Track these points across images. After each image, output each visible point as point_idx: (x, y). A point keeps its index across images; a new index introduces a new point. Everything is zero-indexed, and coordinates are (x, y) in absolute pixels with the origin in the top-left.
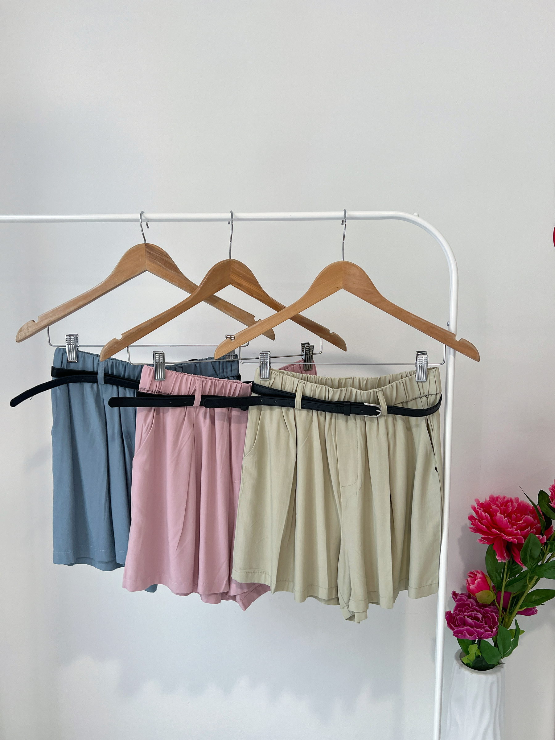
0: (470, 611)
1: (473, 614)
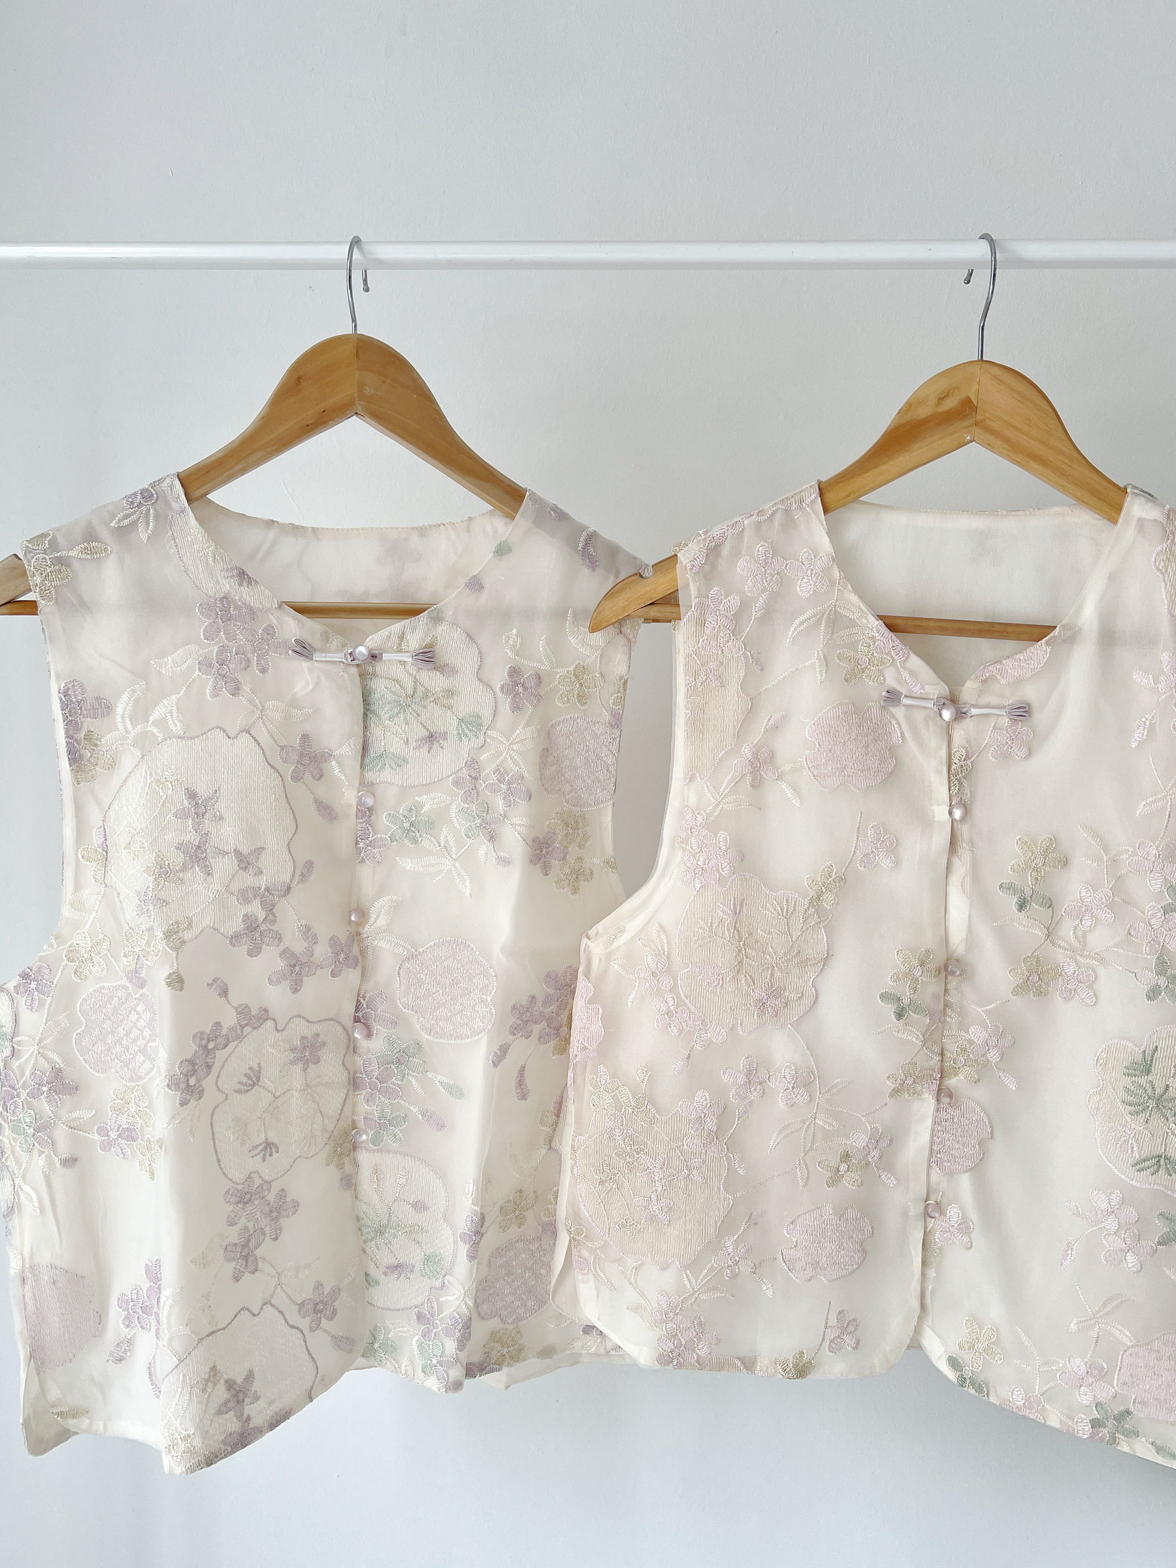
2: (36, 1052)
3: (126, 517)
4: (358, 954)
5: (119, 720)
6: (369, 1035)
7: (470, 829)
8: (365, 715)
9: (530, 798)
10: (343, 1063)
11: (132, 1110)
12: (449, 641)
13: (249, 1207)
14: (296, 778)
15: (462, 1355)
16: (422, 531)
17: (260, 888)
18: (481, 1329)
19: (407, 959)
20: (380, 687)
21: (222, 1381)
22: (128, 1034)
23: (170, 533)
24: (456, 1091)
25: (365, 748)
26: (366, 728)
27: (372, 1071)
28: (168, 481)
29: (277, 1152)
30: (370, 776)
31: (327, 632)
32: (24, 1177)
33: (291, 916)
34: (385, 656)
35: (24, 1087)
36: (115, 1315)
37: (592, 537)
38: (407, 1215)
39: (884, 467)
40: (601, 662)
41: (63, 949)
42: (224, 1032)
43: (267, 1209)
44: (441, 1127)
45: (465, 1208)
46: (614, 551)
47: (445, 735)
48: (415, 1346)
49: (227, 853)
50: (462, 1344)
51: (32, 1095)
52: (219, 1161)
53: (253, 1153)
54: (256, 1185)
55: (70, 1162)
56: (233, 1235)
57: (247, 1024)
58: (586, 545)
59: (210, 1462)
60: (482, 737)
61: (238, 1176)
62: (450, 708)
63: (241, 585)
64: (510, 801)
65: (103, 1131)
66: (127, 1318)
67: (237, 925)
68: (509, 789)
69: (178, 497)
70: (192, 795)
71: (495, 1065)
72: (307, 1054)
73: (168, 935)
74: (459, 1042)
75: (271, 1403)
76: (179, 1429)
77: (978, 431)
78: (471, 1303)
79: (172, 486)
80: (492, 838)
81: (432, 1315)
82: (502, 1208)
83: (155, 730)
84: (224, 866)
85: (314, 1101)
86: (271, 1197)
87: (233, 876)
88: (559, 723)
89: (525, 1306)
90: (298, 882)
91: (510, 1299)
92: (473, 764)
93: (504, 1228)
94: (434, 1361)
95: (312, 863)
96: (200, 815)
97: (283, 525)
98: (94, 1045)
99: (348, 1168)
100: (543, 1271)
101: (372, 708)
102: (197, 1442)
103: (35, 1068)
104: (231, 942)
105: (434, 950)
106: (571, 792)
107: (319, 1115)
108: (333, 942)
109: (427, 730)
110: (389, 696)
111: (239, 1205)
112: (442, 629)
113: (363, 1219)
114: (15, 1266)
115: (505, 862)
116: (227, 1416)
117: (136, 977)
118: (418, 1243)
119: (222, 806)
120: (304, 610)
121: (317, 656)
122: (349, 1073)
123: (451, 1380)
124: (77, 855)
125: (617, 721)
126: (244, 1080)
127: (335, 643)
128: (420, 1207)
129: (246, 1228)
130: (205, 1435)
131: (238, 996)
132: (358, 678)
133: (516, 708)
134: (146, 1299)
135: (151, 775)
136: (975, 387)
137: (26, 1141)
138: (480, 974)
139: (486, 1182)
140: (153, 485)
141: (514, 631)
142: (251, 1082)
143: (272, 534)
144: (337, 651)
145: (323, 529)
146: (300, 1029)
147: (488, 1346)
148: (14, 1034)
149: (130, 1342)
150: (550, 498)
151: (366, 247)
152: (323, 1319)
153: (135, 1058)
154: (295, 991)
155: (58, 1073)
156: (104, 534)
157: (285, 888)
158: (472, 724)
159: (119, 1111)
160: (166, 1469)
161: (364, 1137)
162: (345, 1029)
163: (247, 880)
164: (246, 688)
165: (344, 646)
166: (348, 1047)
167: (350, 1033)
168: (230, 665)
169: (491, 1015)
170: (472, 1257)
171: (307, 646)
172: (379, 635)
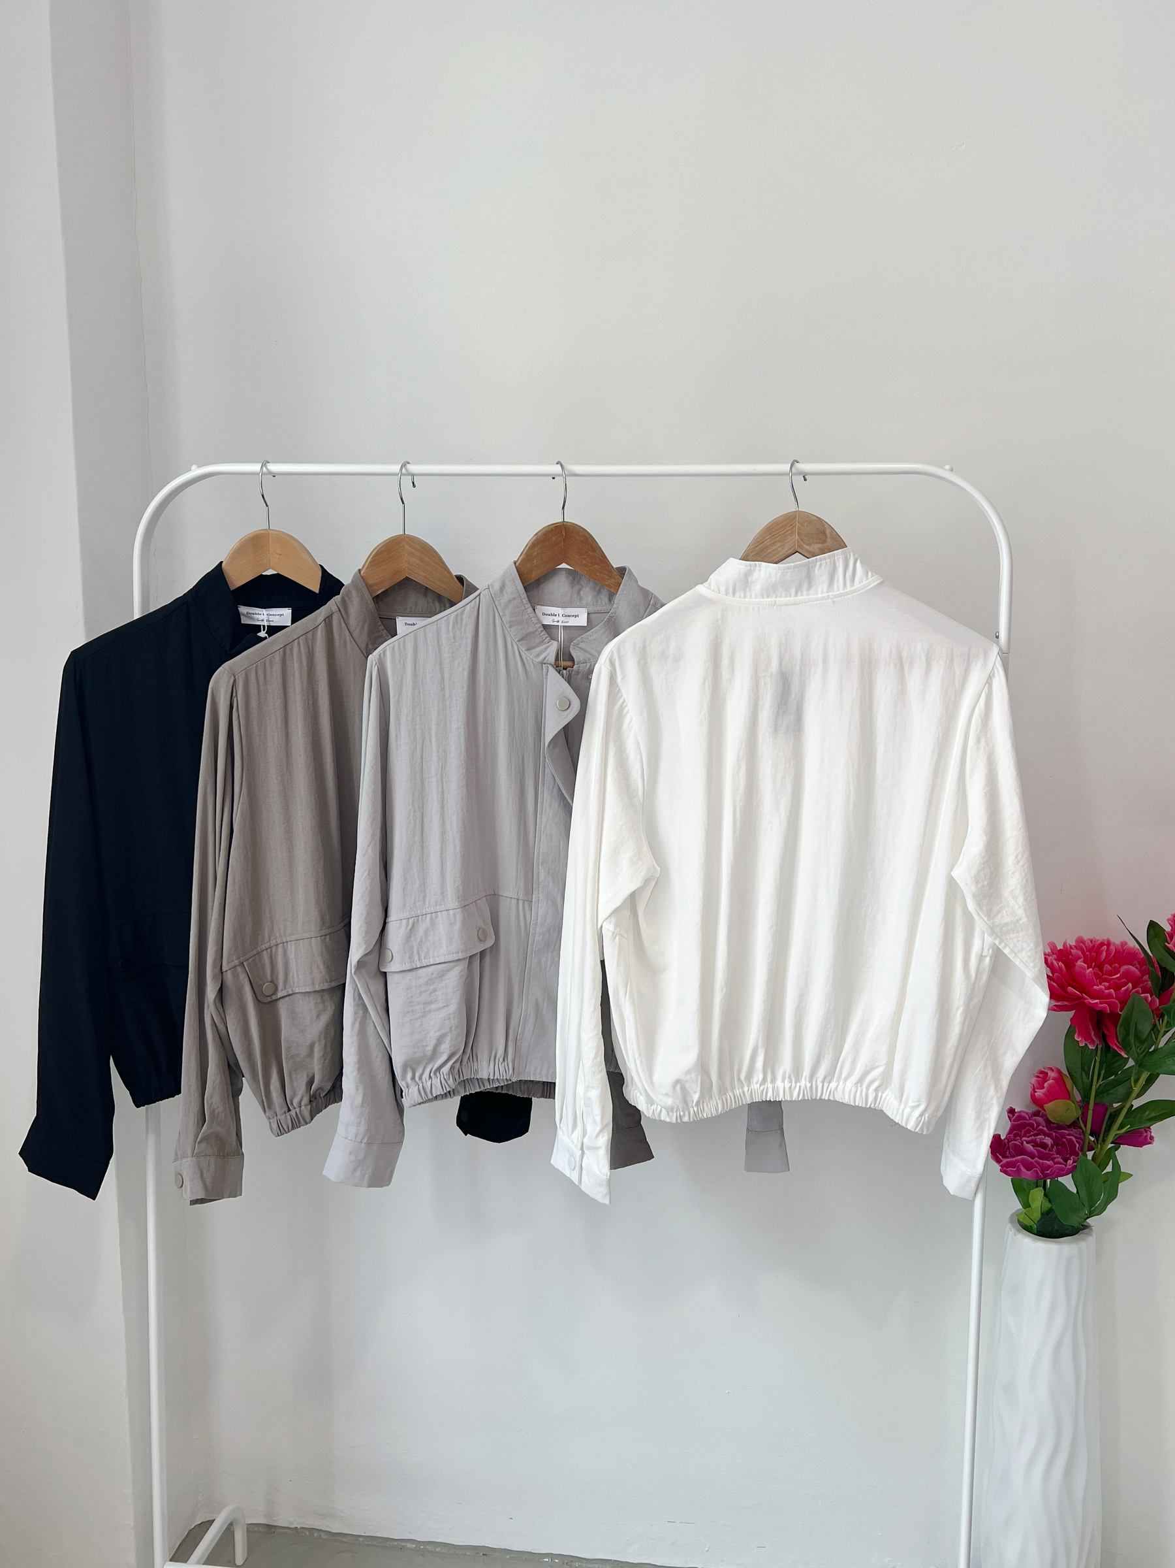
0: (1034, 1135)
1: (1038, 1140)
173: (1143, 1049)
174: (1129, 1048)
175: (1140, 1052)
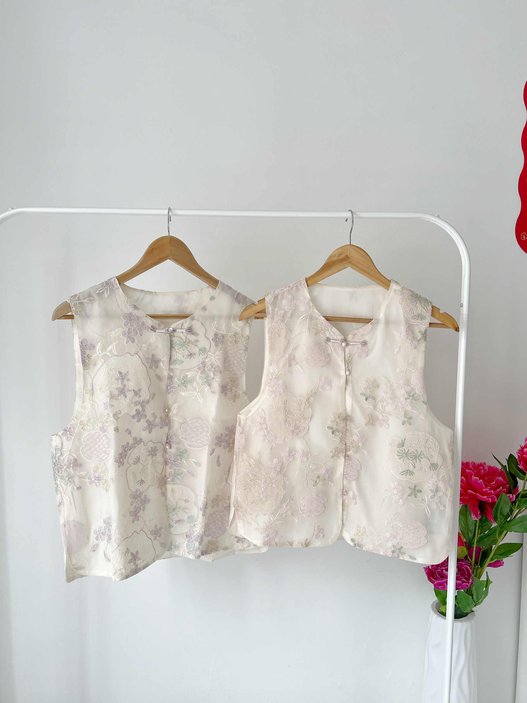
2: (69, 454)
3: (101, 290)
4: (168, 422)
5: (97, 350)
6: (171, 447)
7: (203, 382)
8: (171, 348)
9: (221, 373)
10: (163, 456)
11: (100, 471)
12: (197, 326)
13: (136, 500)
14: (151, 368)
15: (200, 547)
16: (188, 293)
17: (140, 401)
18: (206, 539)
19: (183, 423)
20: (175, 339)
21: (130, 553)
22: (99, 447)
23: (114, 295)
24: (198, 464)
25: (170, 358)
26: (171, 352)
27: (171, 459)
28: (113, 279)
29: (144, 483)
30: (172, 367)
31: (160, 323)
32: (64, 493)
33: (149, 410)
34: (177, 330)
35: (65, 465)
36: (93, 536)
37: (239, 294)
38: (182, 504)
39: (324, 274)
40: (241, 331)
41: (78, 421)
42: (130, 445)
43: (141, 501)
44: (193, 475)
45: (201, 499)
46: (245, 298)
47: (195, 354)
48: (185, 545)
49: (131, 391)
50: (200, 543)
51: (68, 467)
52: (128, 485)
53: (138, 483)
54: (138, 493)
55: (79, 488)
56: (132, 508)
57: (136, 443)
58: (237, 296)
59: (127, 577)
60: (206, 354)
61: (134, 490)
62: (197, 346)
63: (135, 310)
64: (215, 374)
65: (90, 478)
66: (96, 537)
67: (134, 412)
68: (215, 370)
69: (117, 284)
70: (120, 373)
71: (211, 455)
72: (153, 453)
73: (114, 415)
74: (199, 449)
75: (143, 561)
76: (118, 567)
77: (350, 264)
78: (203, 530)
79: (115, 281)
80: (209, 385)
81: (191, 535)
82: (212, 501)
83: (109, 354)
84: (130, 395)
85: (154, 468)
86: (142, 497)
87: (133, 397)
88: (229, 350)
89: (219, 533)
90: (151, 399)
91: (214, 530)
92: (203, 363)
93: (213, 507)
94: (192, 549)
95: (155, 394)
96: (123, 379)
97: (146, 291)
98: (87, 451)
99: (164, 490)
100: (224, 522)
101: (173, 346)
102: (123, 571)
103: (68, 459)
104: (132, 418)
105: (191, 420)
106: (233, 371)
107: (156, 472)
108: (161, 418)
109: (190, 352)
110: (178, 343)
111: (134, 499)
112: (194, 322)
113: (168, 506)
114: (62, 521)
115: (213, 392)
116: (131, 564)
117: (103, 430)
118: (186, 512)
119: (129, 376)
120: (153, 317)
121: (157, 331)
122: (164, 459)
123: (197, 555)
124: (84, 392)
125: (246, 349)
126: (135, 460)
127: (162, 327)
128: (186, 501)
129: (135, 506)
130: (125, 569)
131: (134, 435)
132: (169, 337)
133: (216, 345)
134: (103, 530)
135: (108, 368)
136: (349, 252)
137: (65, 482)
138: (206, 427)
139: (208, 492)
140: (109, 280)
141: (216, 322)
142: (137, 461)
143: (143, 294)
144: (163, 329)
145: (158, 292)
146: (151, 445)
147: (208, 545)
148: (62, 448)
149: (97, 545)
150: (226, 283)
151: (173, 211)
152: (157, 537)
153: (101, 454)
154: (150, 433)
155: (76, 460)
156: (94, 295)
157: (148, 401)
158: (203, 350)
159: (95, 471)
160: (113, 580)
161: (169, 479)
162: (163, 445)
163: (137, 399)
164: (136, 341)
165: (165, 327)
166: (164, 451)
167: (165, 447)
168: (131, 334)
169: (209, 440)
170: (203, 515)
171: (154, 328)
172: (176, 324)
173: (503, 520)
174: (496, 520)
175: (502, 521)
